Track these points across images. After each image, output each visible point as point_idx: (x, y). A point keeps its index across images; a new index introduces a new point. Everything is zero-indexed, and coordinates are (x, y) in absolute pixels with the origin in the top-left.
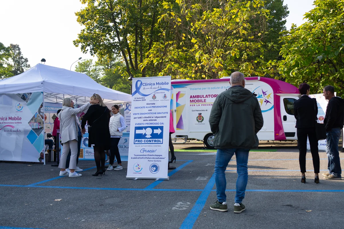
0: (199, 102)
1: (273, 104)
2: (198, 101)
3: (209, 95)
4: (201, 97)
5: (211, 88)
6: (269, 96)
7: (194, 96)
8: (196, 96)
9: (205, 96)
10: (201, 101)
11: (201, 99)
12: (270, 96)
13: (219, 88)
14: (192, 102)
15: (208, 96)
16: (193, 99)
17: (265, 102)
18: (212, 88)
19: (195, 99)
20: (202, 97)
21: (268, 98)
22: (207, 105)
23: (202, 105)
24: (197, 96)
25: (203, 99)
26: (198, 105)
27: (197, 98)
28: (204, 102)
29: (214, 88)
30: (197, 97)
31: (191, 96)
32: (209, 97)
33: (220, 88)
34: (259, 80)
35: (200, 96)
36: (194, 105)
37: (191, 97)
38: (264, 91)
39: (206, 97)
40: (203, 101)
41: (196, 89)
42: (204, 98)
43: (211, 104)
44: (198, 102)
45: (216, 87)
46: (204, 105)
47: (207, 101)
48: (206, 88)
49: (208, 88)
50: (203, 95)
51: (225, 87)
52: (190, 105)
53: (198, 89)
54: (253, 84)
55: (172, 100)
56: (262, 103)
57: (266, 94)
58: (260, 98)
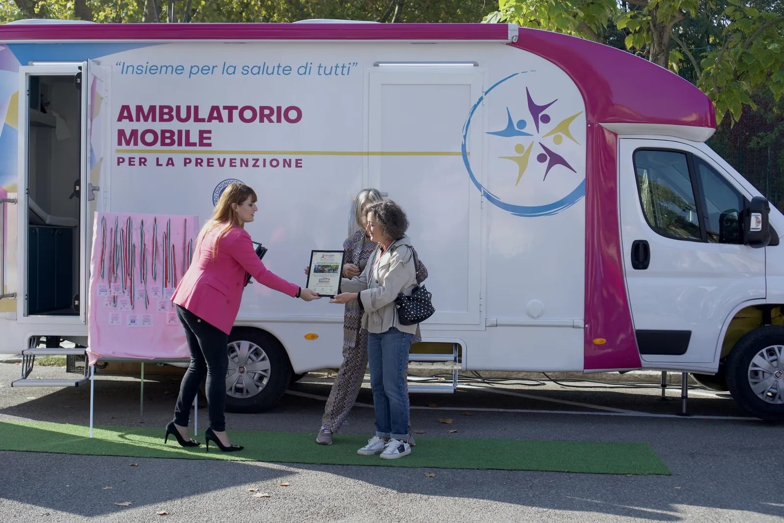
0: (172, 143)
1: (584, 177)
2: (163, 138)
3: (230, 109)
4: (183, 115)
5: (239, 70)
6: (564, 127)
7: (139, 109)
8: (152, 109)
9: (204, 113)
10: (184, 138)
11: (184, 126)
12: (572, 127)
13: (287, 70)
14: (128, 143)
15: (225, 114)
16: (135, 125)
17: (541, 158)
18: (246, 70)
19: (149, 125)
20: (187, 119)
21: (558, 140)
22: (216, 163)
23: (187, 161)
24: (162, 108)
25: (194, 128)
26: (164, 161)
27: (162, 120)
28: (198, 148)
29: (262, 70)
30: (162, 114)
31: (125, 108)
32: (230, 120)
33: (294, 71)
34: (512, 44)
35: (178, 108)
36: (143, 161)
37: (125, 113)
38: (538, 102)
39: (211, 118)
40: (194, 138)
41: (153, 70)
42: (203, 120)
43: (238, 157)
44: (163, 144)
45: (271, 65)
46: (199, 162)
47: (214, 139)
48: (214, 67)
49: (225, 70)
50: (196, 108)
51: (320, 67)
52: (120, 161)
53: (167, 68)
54: (476, 65)
55: (9, 133)
56: (523, 164)
57: (546, 119)
58: (516, 140)
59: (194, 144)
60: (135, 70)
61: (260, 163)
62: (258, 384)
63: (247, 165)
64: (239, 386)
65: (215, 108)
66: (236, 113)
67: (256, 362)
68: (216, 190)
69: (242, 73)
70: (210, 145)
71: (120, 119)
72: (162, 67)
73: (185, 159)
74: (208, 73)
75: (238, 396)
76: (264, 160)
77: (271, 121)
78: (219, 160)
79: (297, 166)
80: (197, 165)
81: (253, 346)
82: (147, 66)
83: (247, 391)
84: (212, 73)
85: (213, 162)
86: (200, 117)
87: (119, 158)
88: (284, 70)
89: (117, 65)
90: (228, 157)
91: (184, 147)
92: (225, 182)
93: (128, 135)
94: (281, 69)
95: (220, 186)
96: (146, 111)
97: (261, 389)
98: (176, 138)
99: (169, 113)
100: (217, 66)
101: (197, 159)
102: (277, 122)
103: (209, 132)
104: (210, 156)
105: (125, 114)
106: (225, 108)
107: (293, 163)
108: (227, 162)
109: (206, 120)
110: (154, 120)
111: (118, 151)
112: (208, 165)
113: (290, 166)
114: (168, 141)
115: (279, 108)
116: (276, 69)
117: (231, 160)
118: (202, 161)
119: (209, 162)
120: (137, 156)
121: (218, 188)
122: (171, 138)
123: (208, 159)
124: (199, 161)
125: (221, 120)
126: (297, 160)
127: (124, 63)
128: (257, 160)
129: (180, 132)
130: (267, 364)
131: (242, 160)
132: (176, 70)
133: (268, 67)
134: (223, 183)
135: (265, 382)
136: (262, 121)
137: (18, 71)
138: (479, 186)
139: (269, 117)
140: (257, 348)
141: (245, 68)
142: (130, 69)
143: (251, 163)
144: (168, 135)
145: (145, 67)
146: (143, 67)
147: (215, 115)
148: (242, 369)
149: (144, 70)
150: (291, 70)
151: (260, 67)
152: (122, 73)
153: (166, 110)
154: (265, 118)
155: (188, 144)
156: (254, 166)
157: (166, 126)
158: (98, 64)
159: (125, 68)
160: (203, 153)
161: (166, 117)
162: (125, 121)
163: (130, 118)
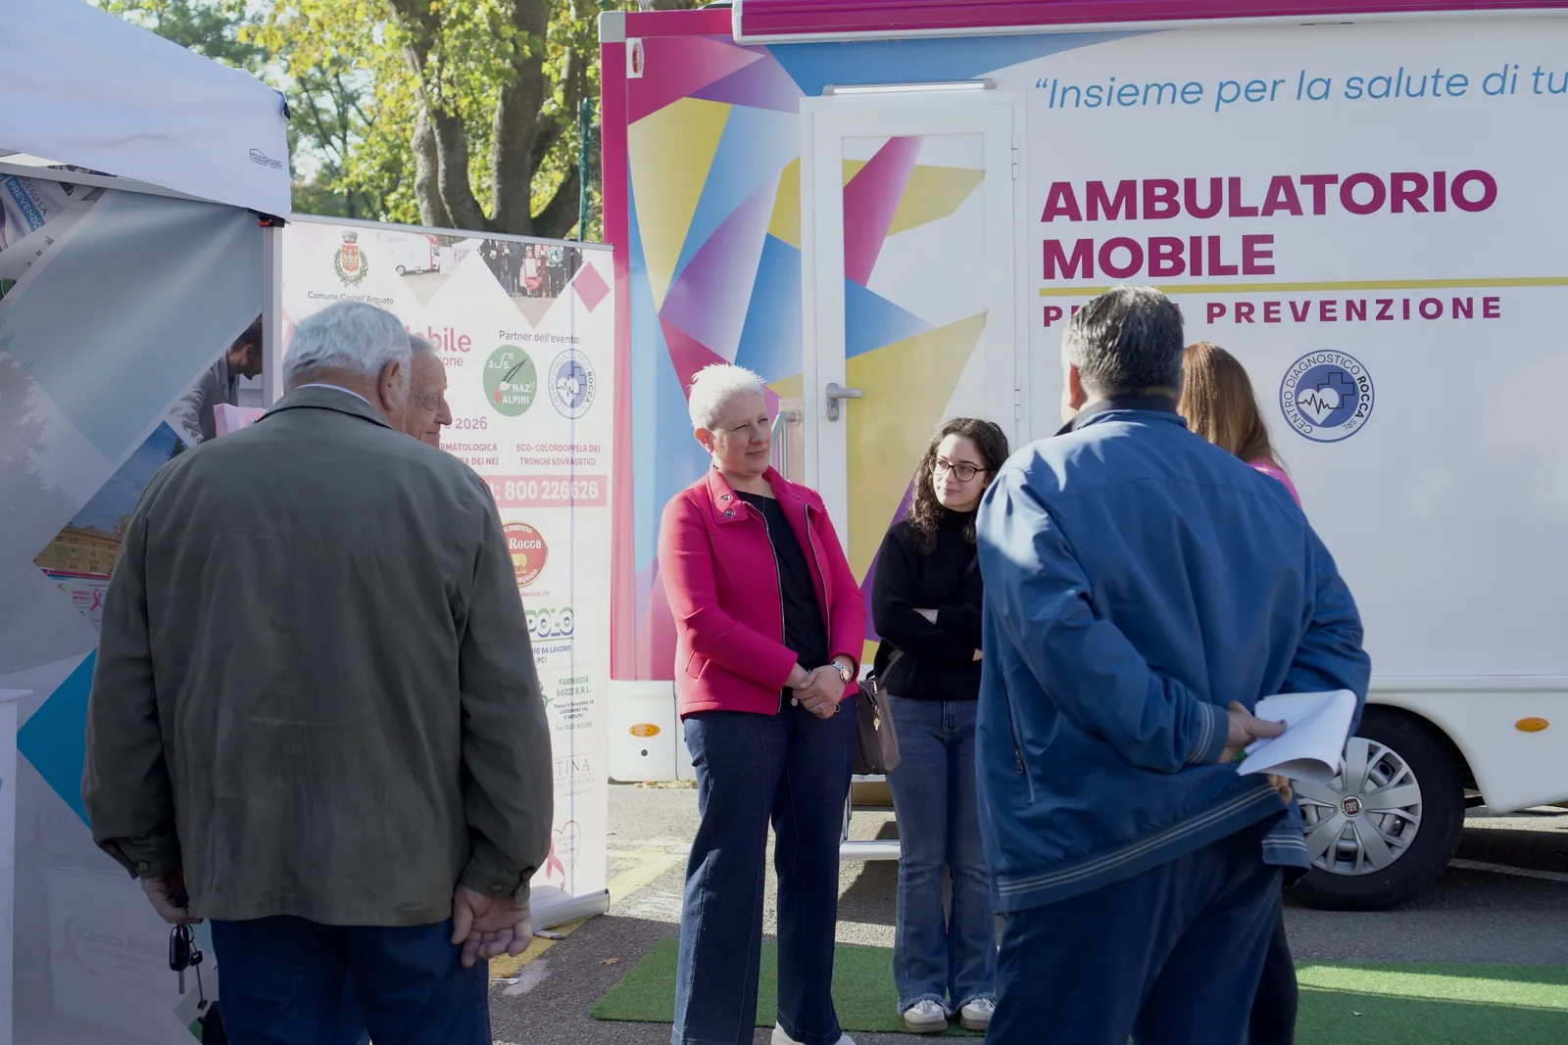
0: (1178, 268)
2: (1156, 256)
3: (1319, 182)
4: (1203, 200)
5: (1339, 87)
7: (1095, 189)
8: (1127, 188)
9: (1254, 195)
10: (1206, 257)
11: (1205, 228)
13: (1457, 85)
14: (1068, 272)
15: (1305, 194)
16: (1084, 229)
18: (1355, 88)
19: (1121, 227)
20: (1213, 210)
22: (1286, 313)
23: (1214, 311)
24: (1150, 185)
25: (1230, 231)
27: (1150, 213)
28: (1241, 278)
29: (1394, 85)
30: (1150, 199)
31: (1061, 189)
32: (1320, 207)
33: (1475, 86)
35: (1190, 184)
37: (1059, 201)
39: (1271, 207)
40: (1231, 255)
41: (1127, 95)
42: (1252, 212)
43: (1341, 298)
44: (1155, 271)
45: (1416, 73)
46: (1244, 312)
47: (1281, 255)
48: (1275, 84)
49: (1304, 89)
50: (1235, 183)
51: (1538, 74)
52: (1051, 315)
53: (1161, 89)
55: (778, 258)
59: (1231, 270)
60: (1083, 96)
61: (1396, 310)
62: (1394, 840)
63: (1362, 316)
64: (1348, 845)
65: (1281, 183)
66: (1332, 192)
67: (1388, 789)
68: (1289, 377)
69: (1346, 94)
70: (1270, 270)
71: (1049, 216)
72: (1147, 88)
73: (1210, 306)
74: (1262, 97)
75: (1343, 869)
76: (1406, 303)
77: (1420, 208)
78: (1293, 305)
79: (1487, 315)
80: (1238, 320)
81: (1378, 749)
82: (1111, 88)
83: (1366, 858)
84: (1272, 99)
85: (1278, 312)
86: (1244, 204)
87: (1047, 310)
88: (1449, 85)
89: (1038, 86)
90: (1316, 298)
91: (1205, 278)
92: (1310, 357)
93: (1068, 252)
94: (1442, 84)
95: (1296, 367)
96: (1111, 195)
97: (1398, 853)
98: (1186, 256)
99: (1169, 198)
100: (1283, 81)
101: (1238, 306)
102: (1436, 210)
103: (1269, 239)
104: (1271, 297)
105: (1061, 203)
106: (1305, 180)
107: (1478, 308)
108: (1314, 311)
109: (1260, 212)
110: (1131, 214)
111: (1044, 292)
112: (1267, 319)
113: (1469, 314)
114: (1166, 264)
115: (1440, 177)
116: (1430, 83)
117: (1323, 304)
118: (1251, 309)
119: (1270, 313)
121: (1292, 373)
122: (1174, 256)
123: (1267, 305)
124: (1245, 309)
125: (1295, 209)
126: (1486, 300)
127: (1055, 81)
128: (1388, 303)
129: (1196, 242)
130: (1412, 794)
131: (1350, 304)
132: (1184, 92)
133: (1409, 78)
134: (1305, 360)
135: (1409, 835)
136: (1397, 208)
137: (795, 109)
139: (1414, 199)
140: (1387, 755)
141: (1352, 84)
142: (1071, 95)
143: (1373, 310)
144: (1165, 249)
145: (1106, 91)
146: (1101, 90)
147: (1282, 197)
148: (1352, 806)
149: (1104, 96)
150: (1466, 84)
151: (1390, 78)
152: (1051, 106)
153: (1160, 191)
154: (1405, 202)
155: (1216, 269)
156: (1381, 316)
157: (1161, 228)
158: (991, 86)
159: (1057, 95)
160: (1253, 290)
161: (1161, 206)
162: (1062, 220)
163: (1073, 213)
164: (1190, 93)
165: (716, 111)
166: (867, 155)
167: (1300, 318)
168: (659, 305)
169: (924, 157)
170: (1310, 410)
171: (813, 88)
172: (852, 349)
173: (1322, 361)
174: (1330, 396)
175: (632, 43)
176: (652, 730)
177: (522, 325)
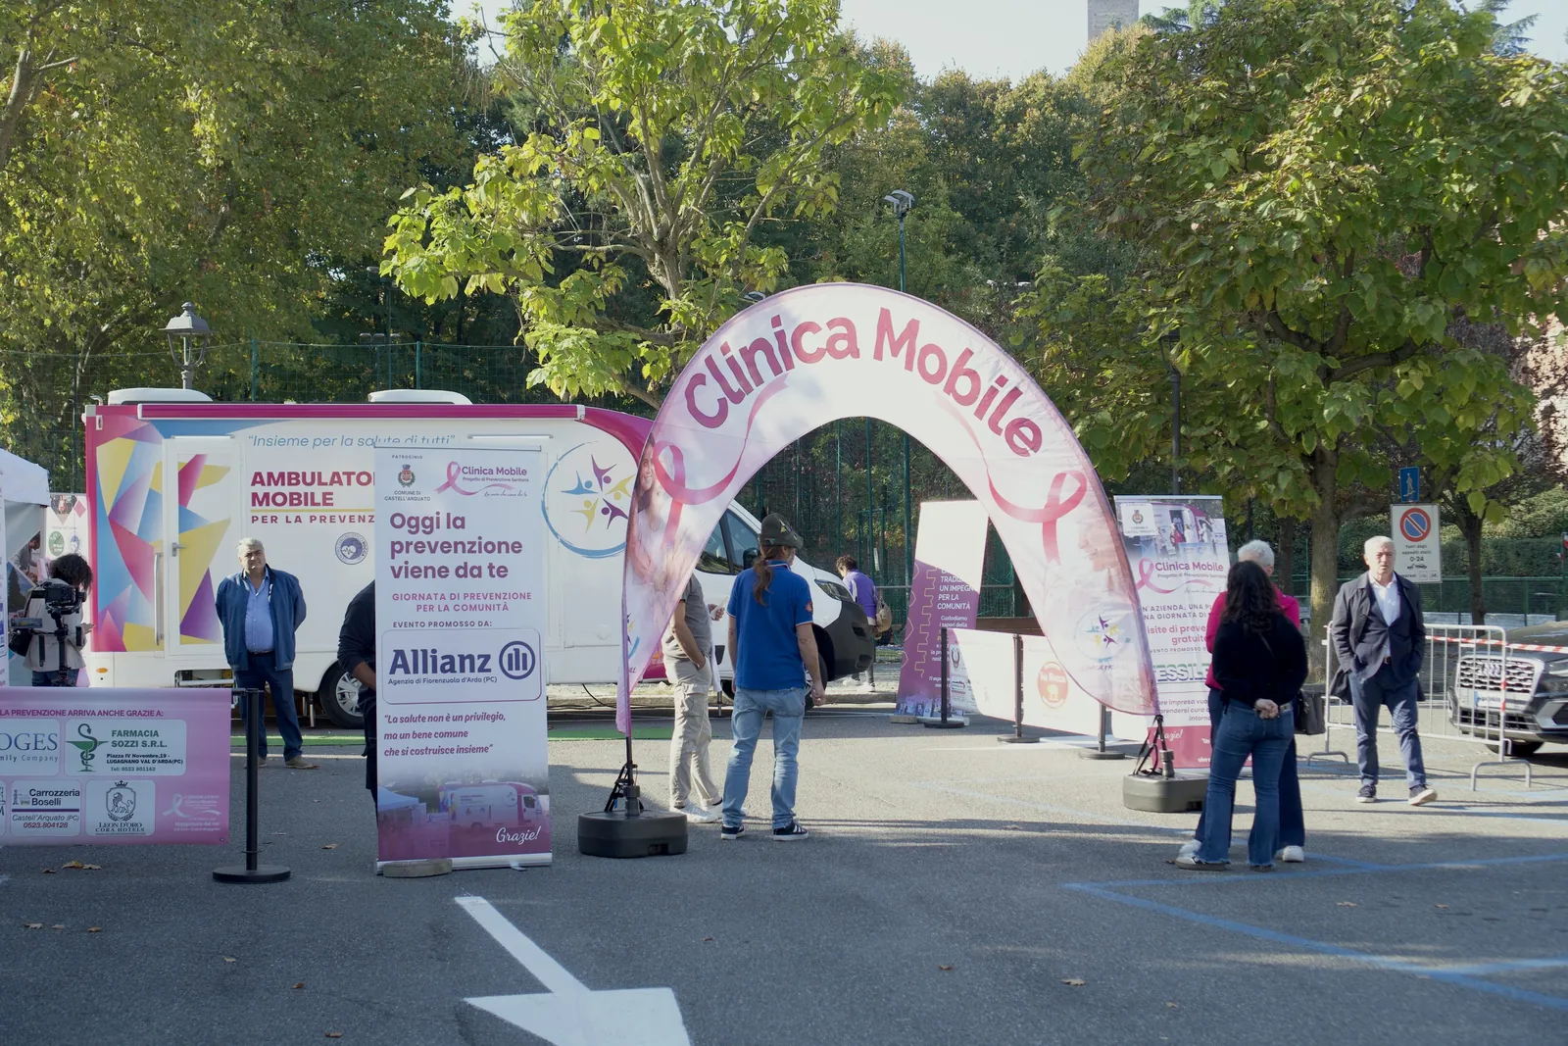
0: (300, 504)
2: (292, 500)
3: (349, 474)
4: (309, 480)
5: (355, 442)
7: (270, 475)
8: (282, 475)
9: (326, 478)
10: (309, 499)
11: (309, 489)
12: (628, 486)
13: (396, 442)
14: (261, 504)
15: (344, 478)
16: (266, 489)
17: (605, 511)
19: (279, 488)
20: (312, 483)
21: (616, 496)
22: (337, 519)
23: (312, 519)
24: (290, 474)
25: (318, 491)
26: (292, 518)
27: (290, 484)
28: (321, 507)
29: (376, 442)
30: (290, 479)
31: (258, 474)
32: (349, 483)
33: (402, 442)
34: (580, 421)
35: (304, 474)
36: (274, 519)
37: (257, 479)
38: (601, 466)
39: (332, 482)
40: (318, 499)
41: (282, 442)
42: (326, 484)
43: (357, 515)
44: (291, 504)
46: (323, 519)
47: (336, 499)
48: (334, 440)
49: (344, 442)
50: (320, 474)
51: (424, 440)
52: (254, 519)
53: (293, 440)
54: (551, 437)
55: (153, 497)
56: (590, 516)
57: (608, 480)
58: (585, 497)
59: (319, 504)
60: (266, 442)
63: (364, 521)
65: (336, 474)
66: (354, 478)
68: (338, 542)
69: (358, 444)
70: (332, 504)
71: (253, 484)
72: (289, 440)
73: (311, 517)
78: (340, 517)
80: (321, 522)
82: (276, 439)
85: (335, 519)
86: (323, 481)
87: (253, 517)
88: (394, 442)
89: (249, 438)
90: (348, 514)
91: (309, 507)
92: (346, 535)
93: (260, 497)
94: (391, 441)
95: (341, 538)
96: (276, 477)
98: (302, 499)
99: (297, 479)
100: (337, 439)
101: (321, 517)
103: (331, 494)
104: (332, 514)
105: (258, 479)
106: (344, 473)
108: (347, 519)
109: (328, 484)
111: (251, 511)
112: (331, 522)
114: (295, 502)
116: (387, 441)
117: (350, 517)
118: (325, 518)
119: (332, 520)
120: (269, 515)
122: (299, 499)
123: (331, 517)
125: (340, 483)
127: (256, 437)
128: (373, 517)
131: (360, 517)
132: (302, 442)
133: (380, 440)
134: (344, 536)
138: (556, 535)
141: (360, 441)
142: (262, 441)
143: (367, 519)
144: (295, 496)
145: (274, 440)
146: (272, 440)
147: (336, 479)
149: (273, 442)
150: (400, 442)
151: (374, 440)
152: (254, 445)
153: (293, 476)
155: (313, 504)
156: (370, 521)
157: (294, 489)
158: (233, 437)
159: (256, 441)
160: (326, 511)
161: (294, 481)
162: (258, 486)
163: (262, 483)
164: (304, 442)
165: (130, 443)
166: (187, 461)
167: (342, 521)
168: (108, 513)
169: (208, 462)
170: (346, 553)
171: (167, 436)
172: (181, 531)
173: (351, 536)
174: (353, 549)
175: (98, 417)
176: (103, 670)
177: (59, 524)
